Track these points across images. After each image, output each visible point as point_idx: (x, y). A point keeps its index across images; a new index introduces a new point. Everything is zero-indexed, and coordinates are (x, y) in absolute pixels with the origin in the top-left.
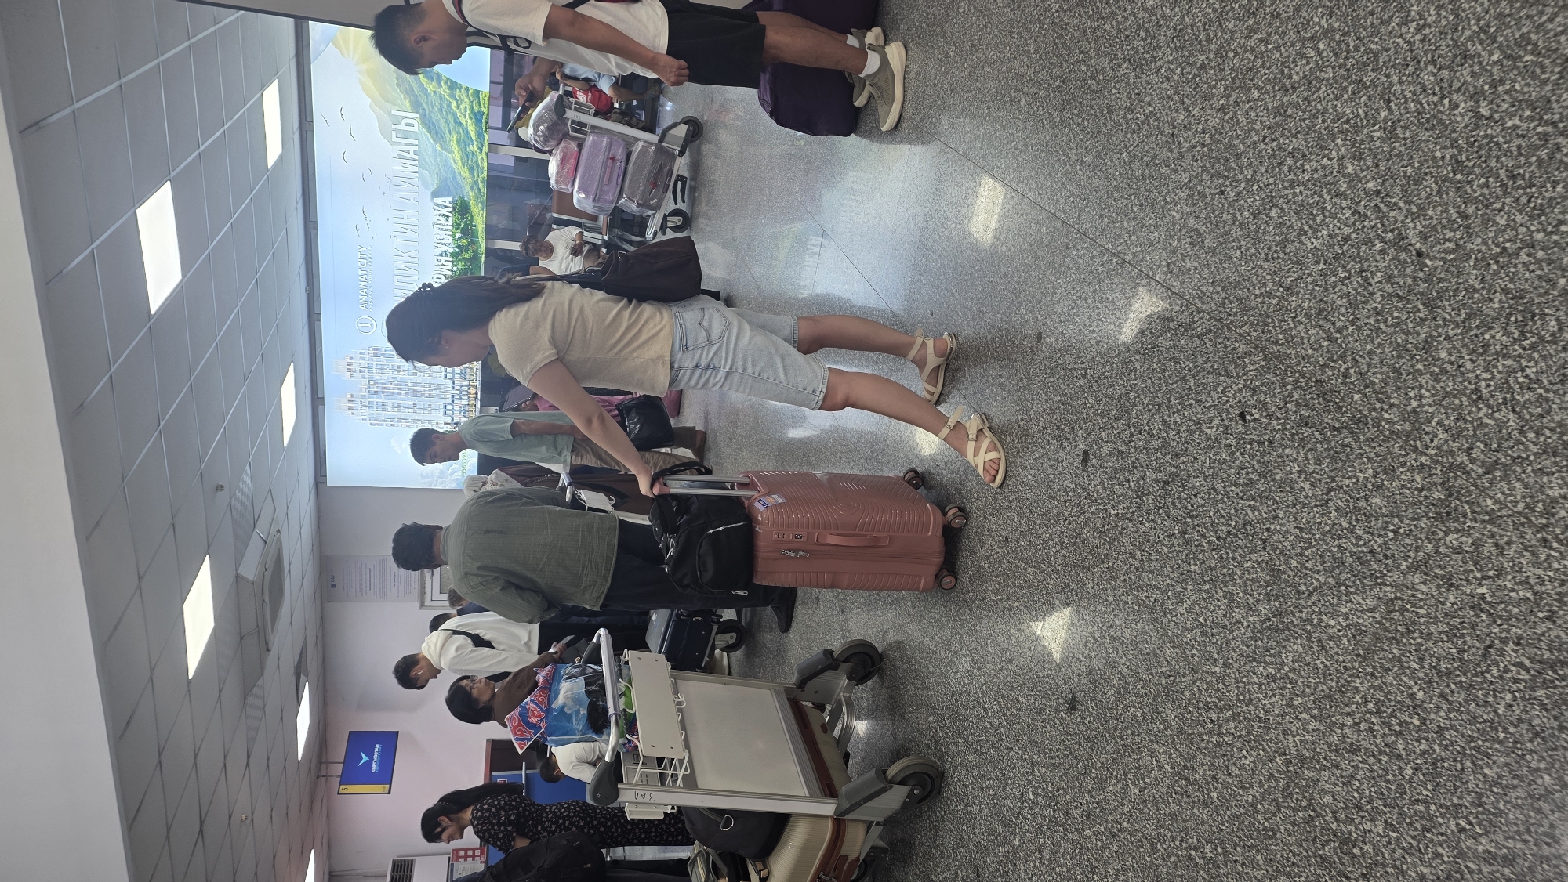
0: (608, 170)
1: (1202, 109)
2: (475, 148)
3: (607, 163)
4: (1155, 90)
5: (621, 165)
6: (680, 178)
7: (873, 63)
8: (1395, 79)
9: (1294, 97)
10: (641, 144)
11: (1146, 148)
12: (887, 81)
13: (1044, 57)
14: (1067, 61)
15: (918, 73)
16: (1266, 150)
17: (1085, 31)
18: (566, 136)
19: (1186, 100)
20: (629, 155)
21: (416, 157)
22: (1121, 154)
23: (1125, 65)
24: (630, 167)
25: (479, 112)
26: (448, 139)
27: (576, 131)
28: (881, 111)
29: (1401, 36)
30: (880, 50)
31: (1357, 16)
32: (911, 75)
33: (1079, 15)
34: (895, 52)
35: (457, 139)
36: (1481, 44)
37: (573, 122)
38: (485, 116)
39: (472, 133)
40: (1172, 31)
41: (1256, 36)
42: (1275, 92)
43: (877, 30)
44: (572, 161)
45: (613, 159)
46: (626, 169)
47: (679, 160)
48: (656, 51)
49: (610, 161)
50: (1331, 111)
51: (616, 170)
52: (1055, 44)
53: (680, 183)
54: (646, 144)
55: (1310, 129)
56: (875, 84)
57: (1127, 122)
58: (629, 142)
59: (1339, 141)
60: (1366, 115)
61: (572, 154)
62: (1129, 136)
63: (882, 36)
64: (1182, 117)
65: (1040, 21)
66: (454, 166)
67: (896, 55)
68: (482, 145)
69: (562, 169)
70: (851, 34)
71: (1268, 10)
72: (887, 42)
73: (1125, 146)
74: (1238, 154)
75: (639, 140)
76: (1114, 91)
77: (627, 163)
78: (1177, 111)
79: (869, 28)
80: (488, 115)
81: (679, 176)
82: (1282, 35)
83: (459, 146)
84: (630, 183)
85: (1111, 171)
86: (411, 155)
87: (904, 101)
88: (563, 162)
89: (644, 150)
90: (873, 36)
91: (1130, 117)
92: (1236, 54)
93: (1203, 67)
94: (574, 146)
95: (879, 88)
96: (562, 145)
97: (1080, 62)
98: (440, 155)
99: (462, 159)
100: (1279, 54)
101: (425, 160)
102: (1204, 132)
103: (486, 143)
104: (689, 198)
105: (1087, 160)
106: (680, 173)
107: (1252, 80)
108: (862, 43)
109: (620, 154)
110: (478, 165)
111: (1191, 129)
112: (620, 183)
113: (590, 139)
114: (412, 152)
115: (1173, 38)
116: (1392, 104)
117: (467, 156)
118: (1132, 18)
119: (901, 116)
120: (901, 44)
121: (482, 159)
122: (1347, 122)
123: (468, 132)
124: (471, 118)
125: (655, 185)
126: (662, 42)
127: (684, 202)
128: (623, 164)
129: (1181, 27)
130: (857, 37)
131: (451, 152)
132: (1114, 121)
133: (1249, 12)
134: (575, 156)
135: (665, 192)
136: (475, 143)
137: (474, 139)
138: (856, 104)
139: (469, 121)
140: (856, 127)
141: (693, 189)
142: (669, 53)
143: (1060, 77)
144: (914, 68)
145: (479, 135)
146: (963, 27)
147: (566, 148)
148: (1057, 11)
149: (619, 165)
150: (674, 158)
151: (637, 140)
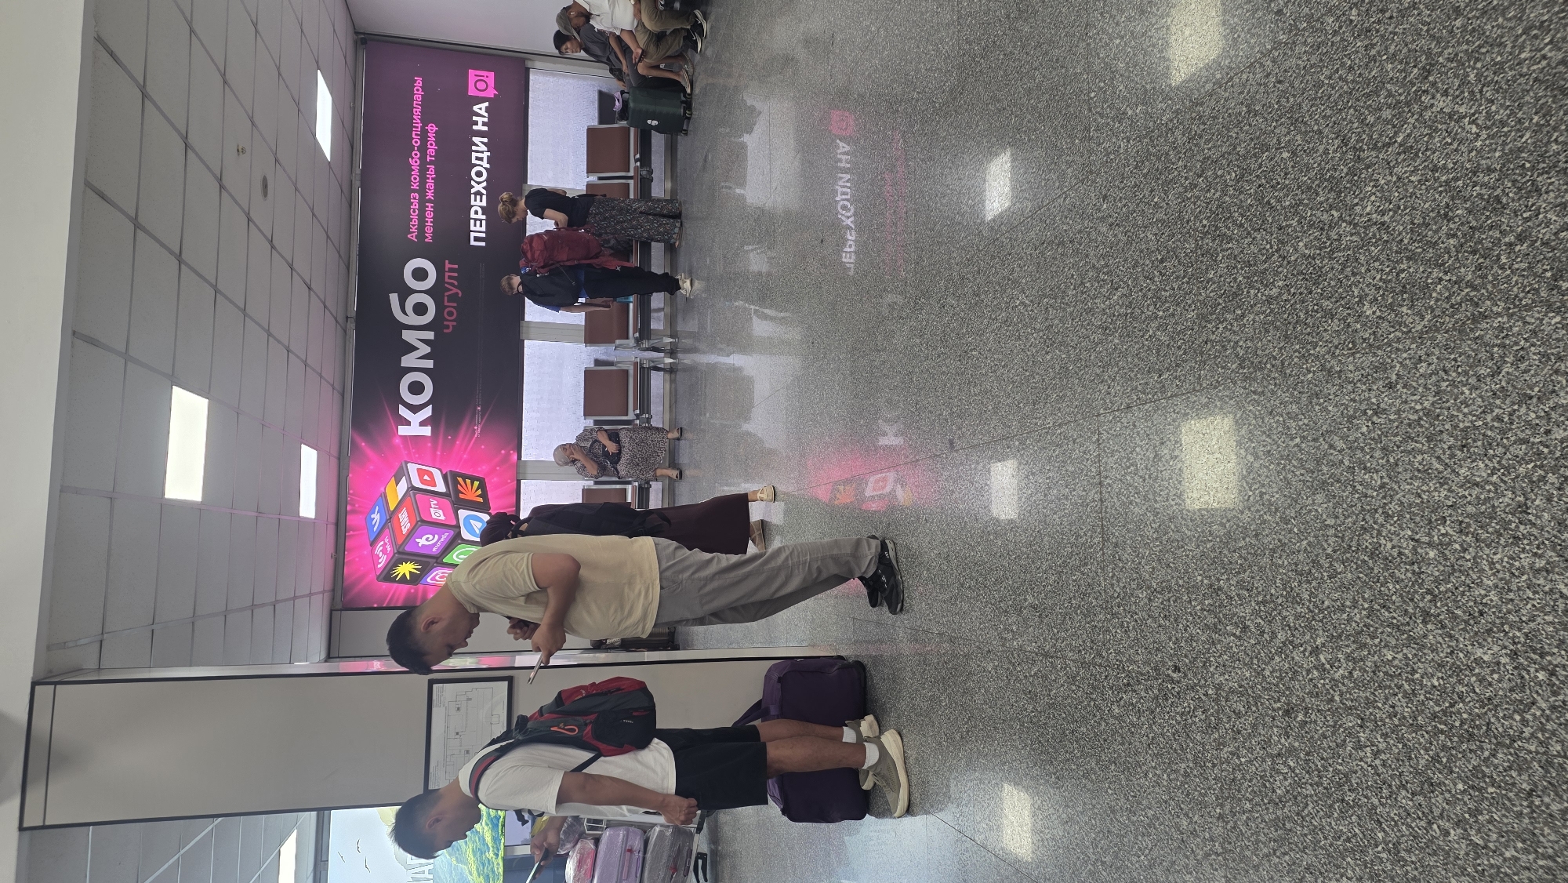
0: (626, 864)
1: (1202, 816)
2: (491, 855)
3: (624, 856)
4: (1150, 794)
5: (639, 855)
6: (701, 856)
7: (872, 755)
8: (1375, 801)
9: (1286, 810)
10: (657, 829)
11: (1162, 852)
12: (889, 769)
13: (1032, 753)
14: (1055, 759)
15: (917, 759)
16: (1282, 864)
17: (1064, 732)
18: (582, 836)
19: (1182, 806)
20: (646, 843)
21: (431, 876)
22: (1139, 857)
23: (1113, 767)
24: (649, 855)
25: (495, 817)
26: (464, 851)
27: (591, 828)
28: (890, 797)
29: (1361, 760)
30: (877, 740)
31: (1312, 737)
32: (911, 761)
33: (1054, 716)
34: (890, 740)
35: (473, 849)
36: (1440, 773)
37: (589, 821)
38: (501, 820)
39: (488, 839)
40: (1145, 738)
41: (1225, 749)
42: (1265, 804)
43: (870, 718)
44: (589, 861)
45: (630, 851)
46: (644, 859)
47: (697, 837)
48: (665, 792)
49: (628, 854)
50: (1328, 828)
51: (635, 861)
52: (1040, 742)
53: (700, 862)
54: (662, 829)
55: (1315, 845)
56: (878, 774)
57: (1133, 823)
58: (645, 829)
59: (1349, 859)
60: (1364, 835)
61: (589, 854)
62: (1140, 838)
63: (875, 723)
64: (1185, 823)
65: (1019, 720)
66: (470, 877)
67: (893, 744)
68: (498, 850)
69: (580, 871)
70: (846, 726)
71: (1227, 726)
72: (881, 732)
73: (1140, 849)
74: (1254, 866)
75: (655, 825)
76: (1110, 792)
77: (645, 852)
78: (1178, 817)
79: (862, 717)
80: (504, 818)
81: (698, 854)
82: (1251, 750)
83: (474, 855)
84: (650, 872)
85: (1135, 874)
86: (426, 876)
87: (910, 786)
88: (580, 864)
89: (661, 834)
90: (867, 725)
91: (1135, 819)
92: (1214, 765)
93: (1186, 775)
94: (591, 845)
95: (883, 777)
96: (579, 846)
97: (1068, 760)
98: (456, 868)
99: (477, 869)
100: (1254, 768)
101: (439, 877)
102: (1212, 839)
103: (502, 847)
104: (711, 873)
105: (1108, 859)
106: (700, 851)
107: (1239, 791)
108: (859, 734)
109: (637, 844)
110: (493, 872)
111: (1198, 836)
112: (638, 875)
113: (607, 834)
114: (427, 872)
115: (1149, 745)
116: (1383, 825)
117: (483, 863)
118: (1104, 724)
119: (910, 800)
120: (895, 732)
121: (498, 864)
122: (1348, 840)
123: (484, 840)
124: (487, 825)
125: (675, 869)
126: (670, 784)
127: (706, 880)
128: (641, 854)
129: (1152, 735)
130: (852, 728)
131: (466, 863)
132: (1119, 822)
133: (1210, 727)
134: (592, 855)
135: (686, 874)
136: (491, 849)
137: (490, 845)
138: (864, 788)
139: (486, 828)
140: (868, 808)
141: (715, 864)
142: (678, 792)
143: (1055, 774)
144: (912, 754)
145: (495, 840)
146: (949, 719)
147: (583, 848)
148: (1032, 712)
149: (638, 855)
150: (691, 836)
151: (653, 825)
